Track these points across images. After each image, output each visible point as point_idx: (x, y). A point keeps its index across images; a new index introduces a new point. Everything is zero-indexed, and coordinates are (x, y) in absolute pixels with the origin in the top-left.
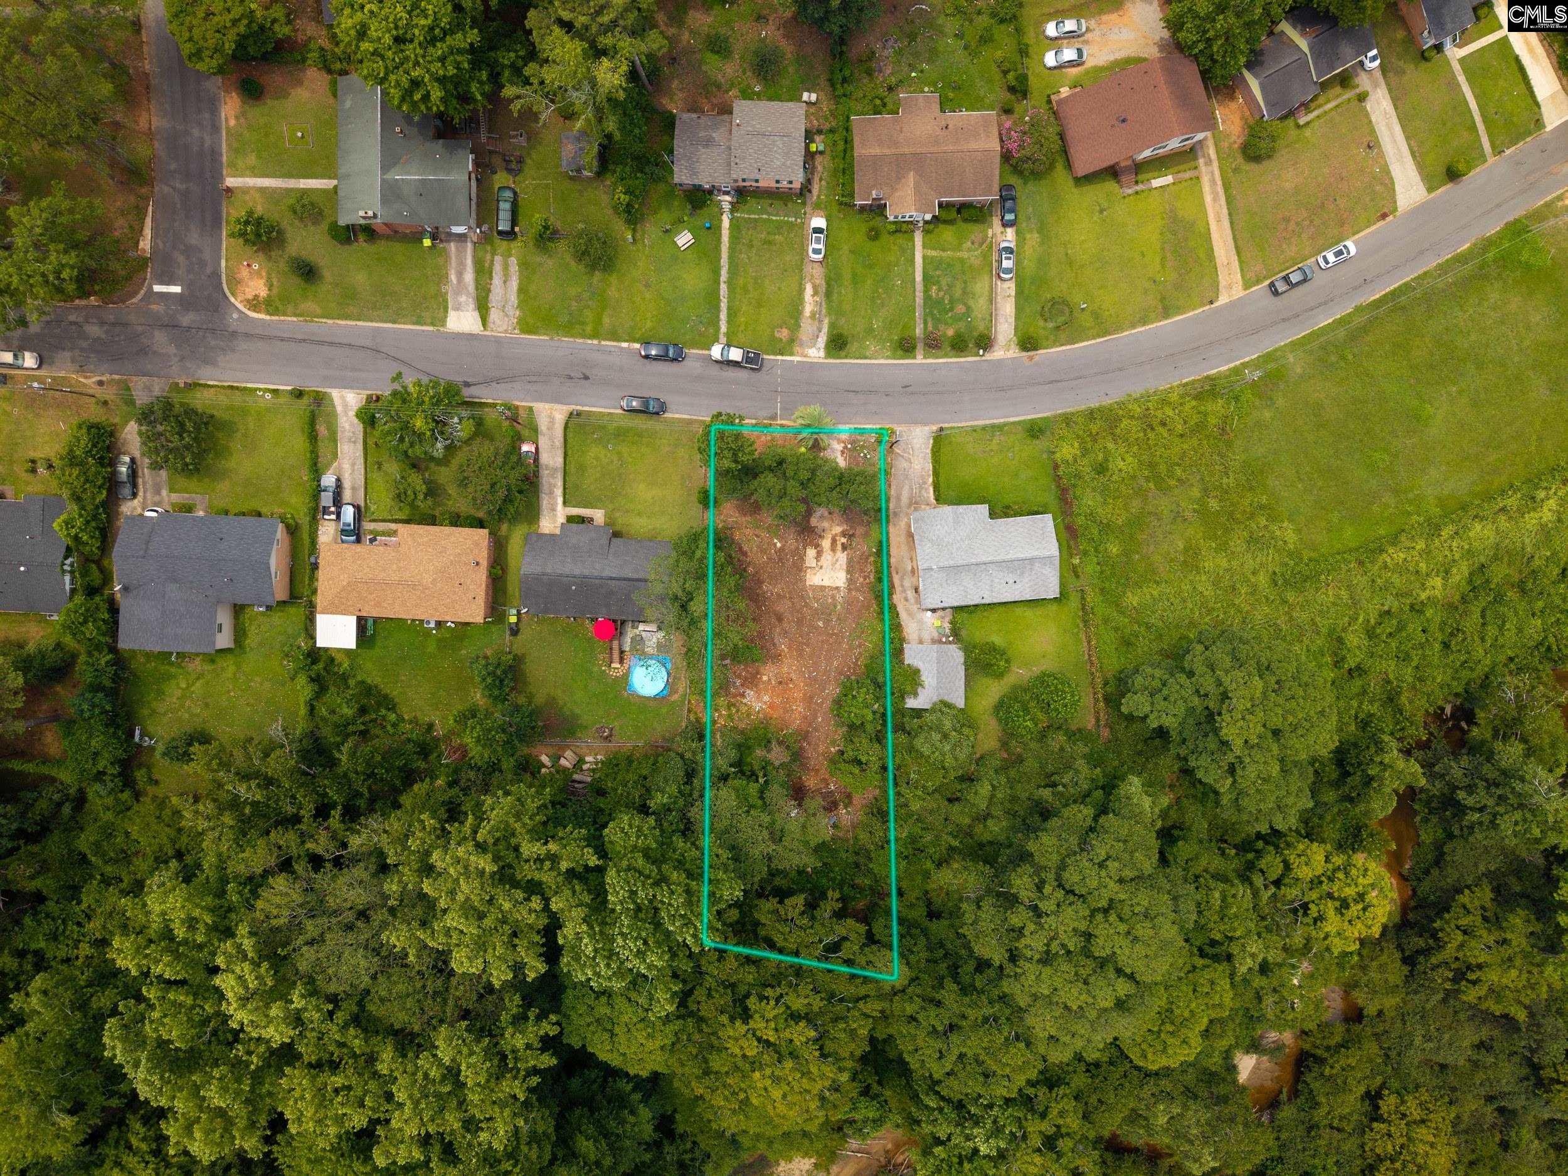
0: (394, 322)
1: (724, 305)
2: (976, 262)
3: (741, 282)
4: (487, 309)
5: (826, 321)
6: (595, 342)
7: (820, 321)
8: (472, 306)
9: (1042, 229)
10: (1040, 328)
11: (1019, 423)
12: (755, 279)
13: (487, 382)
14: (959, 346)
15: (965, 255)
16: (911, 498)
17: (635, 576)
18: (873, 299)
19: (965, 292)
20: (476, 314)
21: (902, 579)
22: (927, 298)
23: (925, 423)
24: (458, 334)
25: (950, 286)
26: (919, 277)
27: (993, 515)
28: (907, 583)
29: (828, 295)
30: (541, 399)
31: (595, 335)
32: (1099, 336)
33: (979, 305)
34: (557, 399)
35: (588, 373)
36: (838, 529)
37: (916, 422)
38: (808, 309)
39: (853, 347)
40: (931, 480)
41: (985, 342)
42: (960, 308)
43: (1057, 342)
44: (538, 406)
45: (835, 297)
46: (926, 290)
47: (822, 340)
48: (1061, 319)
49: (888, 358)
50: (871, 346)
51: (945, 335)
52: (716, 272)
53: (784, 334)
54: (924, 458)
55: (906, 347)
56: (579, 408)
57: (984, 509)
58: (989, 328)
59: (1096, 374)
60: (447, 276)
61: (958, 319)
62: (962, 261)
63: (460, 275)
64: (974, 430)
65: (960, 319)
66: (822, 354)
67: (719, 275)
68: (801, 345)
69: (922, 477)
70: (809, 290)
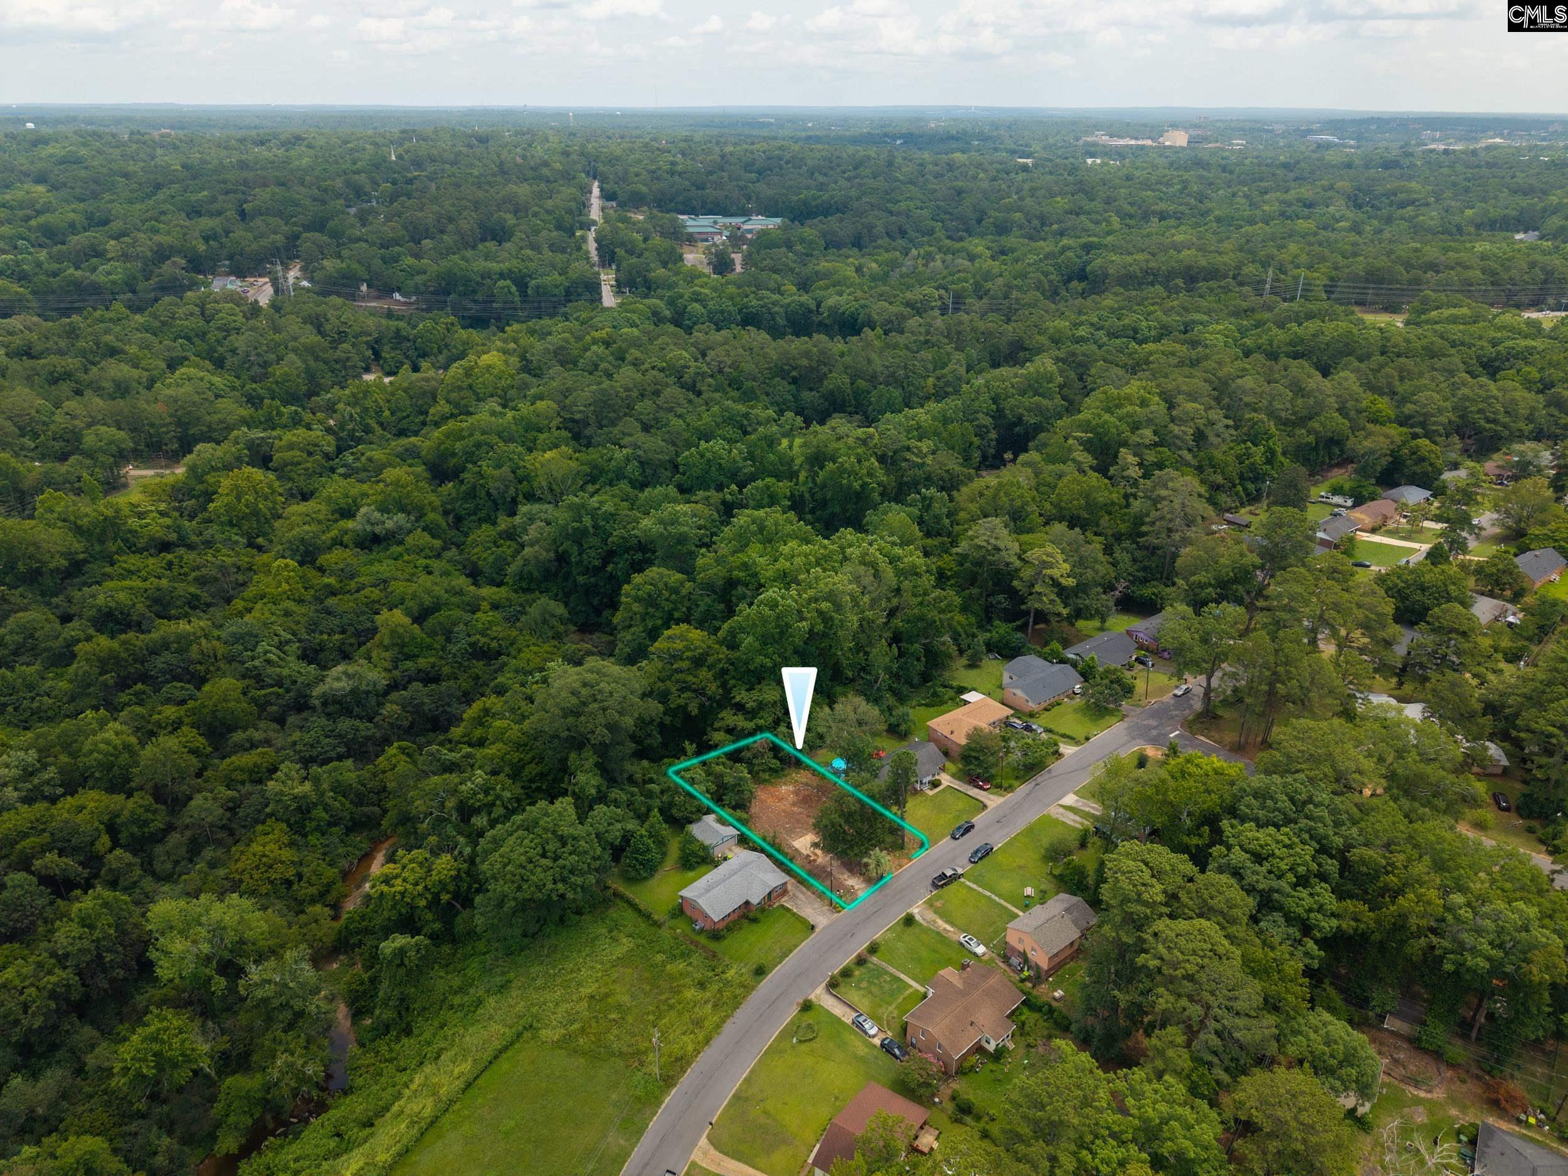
0: (1091, 780)
1: (980, 889)
2: (880, 1011)
3: (983, 902)
4: (1068, 810)
5: (924, 924)
6: (1012, 835)
7: (927, 922)
8: (1074, 805)
9: (863, 1060)
10: (809, 1019)
11: (773, 969)
13: (1031, 792)
14: (847, 973)
15: (890, 1008)
16: (796, 896)
18: (914, 950)
19: (870, 992)
20: (1068, 804)
22: (887, 973)
23: (826, 927)
24: (1065, 795)
25: (881, 987)
26: (902, 976)
27: (748, 903)
29: (938, 933)
30: (1005, 802)
31: (1015, 837)
33: (855, 996)
34: (999, 807)
35: (999, 823)
36: (819, 860)
37: (831, 925)
38: (940, 922)
39: (900, 927)
40: (794, 910)
41: (832, 987)
42: (864, 985)
43: (793, 1021)
44: (1002, 799)
45: (933, 936)
46: (891, 975)
47: (918, 917)
49: (877, 938)
50: (891, 935)
51: (859, 970)
52: (1000, 896)
53: (937, 904)
54: (808, 915)
55: (873, 949)
56: (986, 812)
58: (837, 993)
59: (751, 1027)
61: (860, 981)
62: (889, 1004)
64: (796, 946)
65: (858, 982)
66: (912, 913)
67: (996, 895)
68: (926, 908)
70: (948, 927)
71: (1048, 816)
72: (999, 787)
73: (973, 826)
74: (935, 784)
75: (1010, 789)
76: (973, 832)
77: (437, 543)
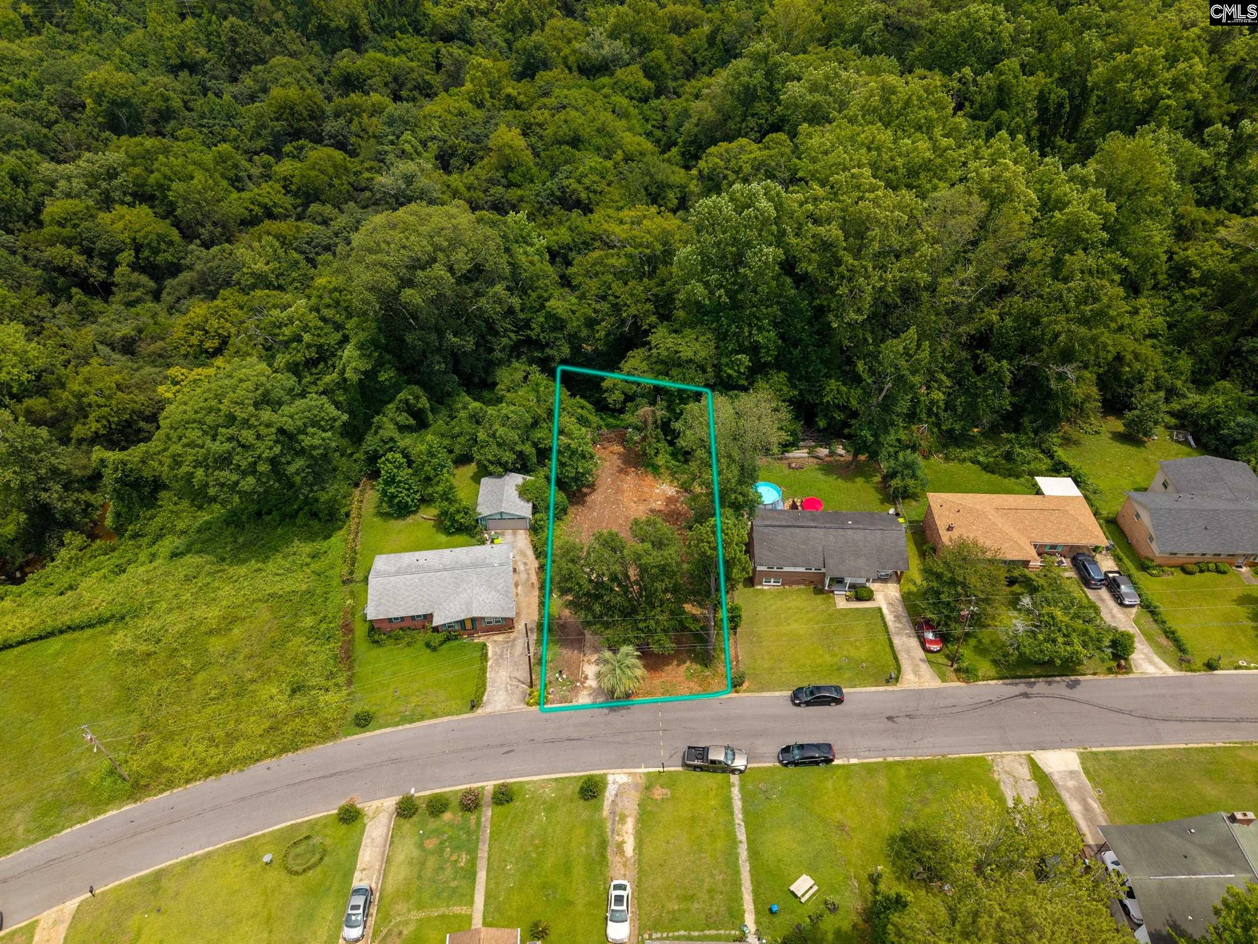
0: (1141, 751)
1: (739, 816)
2: (400, 908)
3: (719, 844)
4: (1035, 777)
5: (606, 813)
6: (890, 759)
7: (613, 812)
8: (1056, 777)
10: (333, 836)
11: (381, 727)
12: (700, 850)
13: (1001, 701)
14: (437, 806)
15: (414, 915)
16: (513, 646)
17: (793, 530)
18: (544, 844)
19: (423, 864)
20: (1047, 770)
21: (528, 579)
22: (473, 853)
23: (491, 716)
24: (1059, 748)
25: (441, 868)
26: (482, 876)
27: (429, 617)
28: (524, 576)
29: (603, 844)
30: (936, 692)
31: (890, 766)
32: (257, 838)
33: (407, 850)
34: (919, 694)
35: (890, 723)
37: (501, 716)
38: (629, 826)
39: (573, 789)
40: (489, 663)
41: (406, 809)
42: (431, 844)
43: (313, 824)
44: (937, 684)
45: (594, 842)
46: (473, 861)
47: (610, 793)
48: (300, 849)
49: (529, 783)
50: (549, 793)
51: (454, 814)
52: (754, 854)
53: (659, 793)
54: (494, 682)
55: (505, 796)
56: (890, 688)
57: (437, 622)
58: (397, 827)
59: (275, 790)
60: (1103, 805)
61: (437, 832)
62: (419, 906)
63: (1087, 809)
64: (435, 715)
65: (435, 831)
66: (610, 778)
67: (749, 849)
68: (636, 786)
69: (498, 665)
70: (629, 849)
71: (985, 766)
72: (953, 659)
73: (839, 701)
74: (861, 594)
75: (967, 674)
76: (833, 709)
77: (647, 84)
